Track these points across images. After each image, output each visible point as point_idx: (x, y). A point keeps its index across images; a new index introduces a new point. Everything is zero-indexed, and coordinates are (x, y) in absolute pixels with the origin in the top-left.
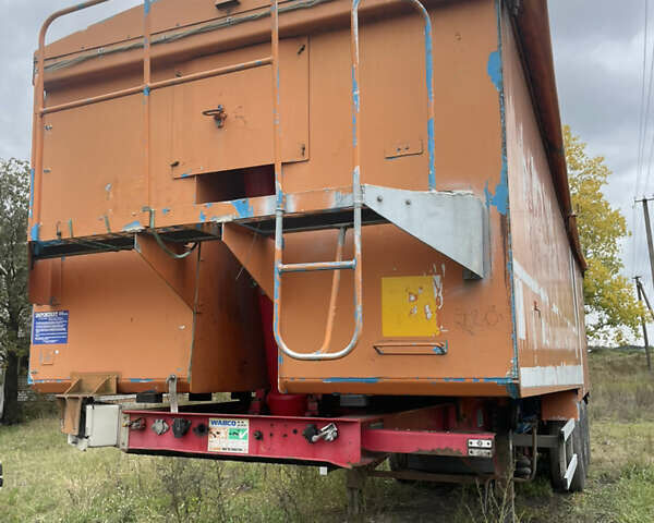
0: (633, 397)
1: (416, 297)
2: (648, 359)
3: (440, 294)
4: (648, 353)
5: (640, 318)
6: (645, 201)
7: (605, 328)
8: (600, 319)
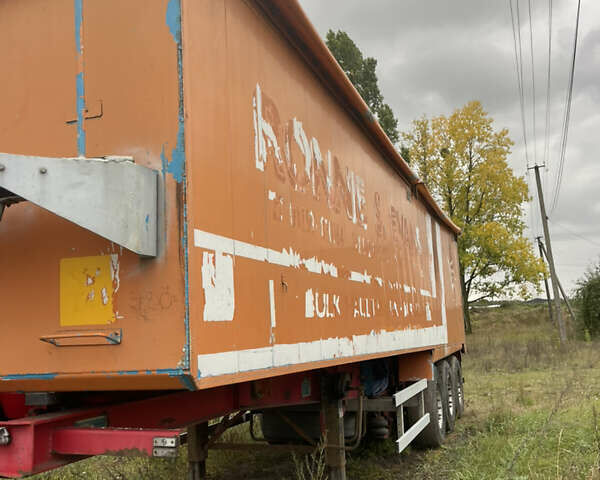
0: (525, 348)
1: (93, 279)
2: (551, 311)
3: (117, 276)
4: (550, 306)
5: (541, 274)
6: (536, 168)
7: (511, 285)
8: (507, 277)
